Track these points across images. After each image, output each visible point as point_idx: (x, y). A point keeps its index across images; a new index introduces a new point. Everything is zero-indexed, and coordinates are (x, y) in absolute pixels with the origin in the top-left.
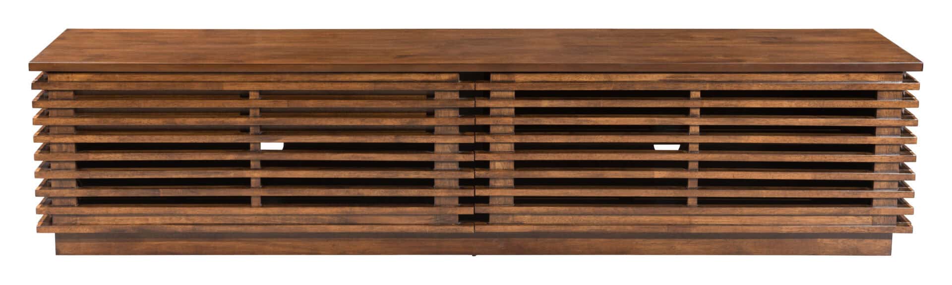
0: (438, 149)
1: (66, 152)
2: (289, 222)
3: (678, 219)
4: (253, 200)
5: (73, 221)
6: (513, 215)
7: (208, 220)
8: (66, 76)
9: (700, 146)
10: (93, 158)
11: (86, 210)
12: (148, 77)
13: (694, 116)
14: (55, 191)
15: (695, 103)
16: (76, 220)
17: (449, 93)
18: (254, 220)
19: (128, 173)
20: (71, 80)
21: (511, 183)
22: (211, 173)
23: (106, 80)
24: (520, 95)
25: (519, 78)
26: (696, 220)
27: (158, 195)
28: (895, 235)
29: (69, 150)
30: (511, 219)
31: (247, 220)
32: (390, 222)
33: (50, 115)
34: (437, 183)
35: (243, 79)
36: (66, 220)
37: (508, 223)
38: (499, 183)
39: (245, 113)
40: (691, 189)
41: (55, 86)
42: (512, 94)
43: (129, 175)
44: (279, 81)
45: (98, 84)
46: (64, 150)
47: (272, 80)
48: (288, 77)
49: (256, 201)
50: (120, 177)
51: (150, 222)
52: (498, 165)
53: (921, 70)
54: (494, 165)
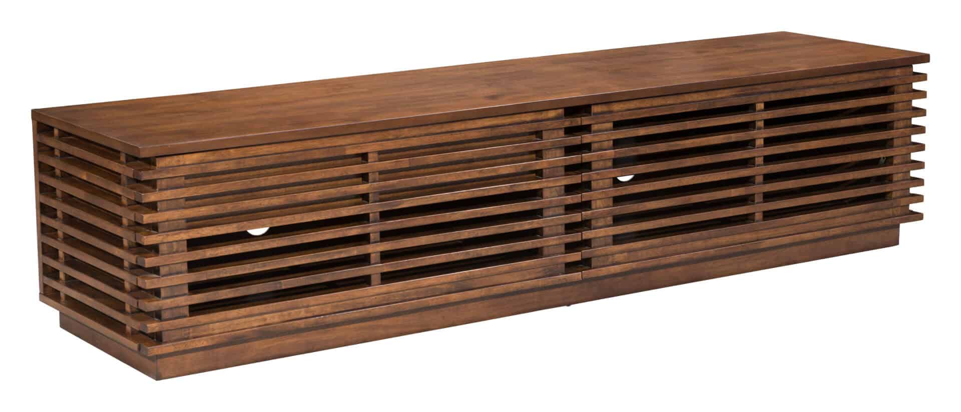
0: (546, 193)
1: (177, 252)
2: (408, 298)
3: (747, 236)
4: (373, 278)
5: (185, 334)
6: (613, 254)
7: (329, 309)
8: (176, 158)
9: (764, 159)
10: (210, 254)
11: (202, 318)
12: (264, 150)
13: (760, 128)
14: (168, 301)
15: (761, 116)
16: (189, 333)
17: (555, 131)
18: (374, 300)
19: (248, 266)
20: (182, 163)
21: (610, 221)
22: (334, 253)
23: (221, 158)
24: (618, 125)
25: (616, 107)
26: (762, 235)
27: (279, 289)
28: (901, 225)
29: (181, 249)
30: (610, 260)
31: (367, 302)
32: (504, 281)
33: (158, 210)
34: (546, 231)
35: (362, 140)
36: (178, 334)
37: (608, 264)
38: (601, 223)
39: (364, 177)
40: (757, 203)
41: (168, 172)
42: (610, 125)
43: (249, 269)
44: (397, 138)
45: (215, 163)
46: (174, 250)
47: (390, 137)
48: (406, 132)
49: (376, 279)
50: (240, 272)
51: (268, 321)
52: (599, 203)
53: (928, 61)
54: (596, 203)
